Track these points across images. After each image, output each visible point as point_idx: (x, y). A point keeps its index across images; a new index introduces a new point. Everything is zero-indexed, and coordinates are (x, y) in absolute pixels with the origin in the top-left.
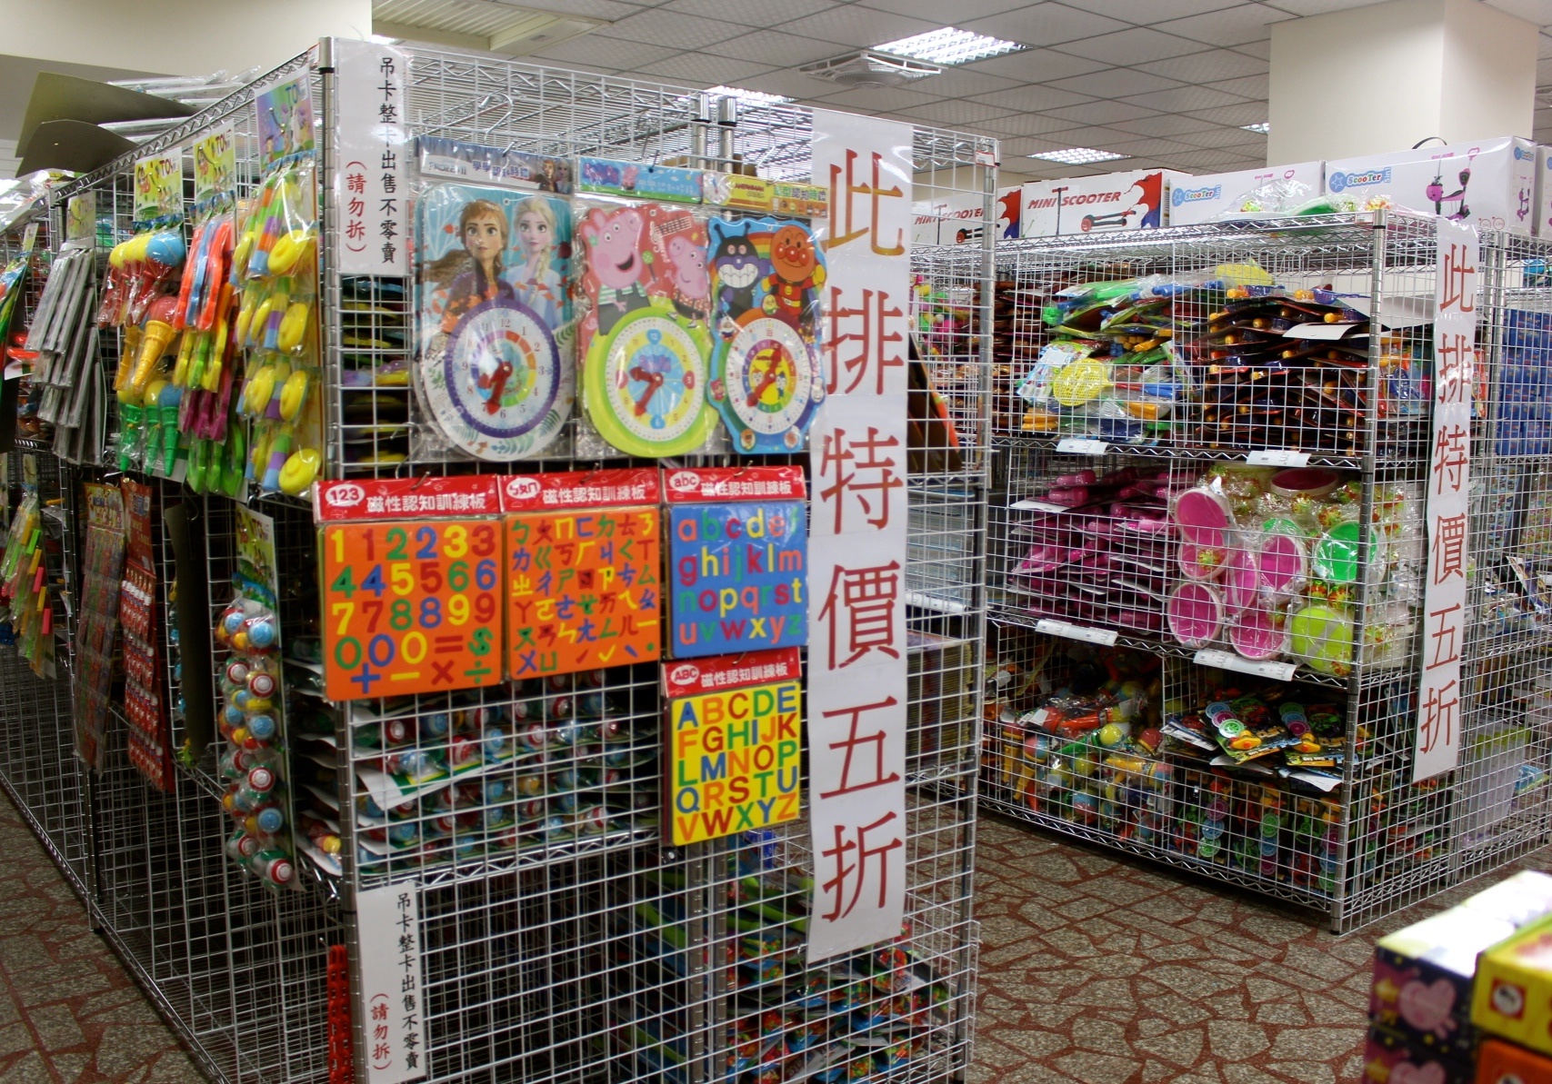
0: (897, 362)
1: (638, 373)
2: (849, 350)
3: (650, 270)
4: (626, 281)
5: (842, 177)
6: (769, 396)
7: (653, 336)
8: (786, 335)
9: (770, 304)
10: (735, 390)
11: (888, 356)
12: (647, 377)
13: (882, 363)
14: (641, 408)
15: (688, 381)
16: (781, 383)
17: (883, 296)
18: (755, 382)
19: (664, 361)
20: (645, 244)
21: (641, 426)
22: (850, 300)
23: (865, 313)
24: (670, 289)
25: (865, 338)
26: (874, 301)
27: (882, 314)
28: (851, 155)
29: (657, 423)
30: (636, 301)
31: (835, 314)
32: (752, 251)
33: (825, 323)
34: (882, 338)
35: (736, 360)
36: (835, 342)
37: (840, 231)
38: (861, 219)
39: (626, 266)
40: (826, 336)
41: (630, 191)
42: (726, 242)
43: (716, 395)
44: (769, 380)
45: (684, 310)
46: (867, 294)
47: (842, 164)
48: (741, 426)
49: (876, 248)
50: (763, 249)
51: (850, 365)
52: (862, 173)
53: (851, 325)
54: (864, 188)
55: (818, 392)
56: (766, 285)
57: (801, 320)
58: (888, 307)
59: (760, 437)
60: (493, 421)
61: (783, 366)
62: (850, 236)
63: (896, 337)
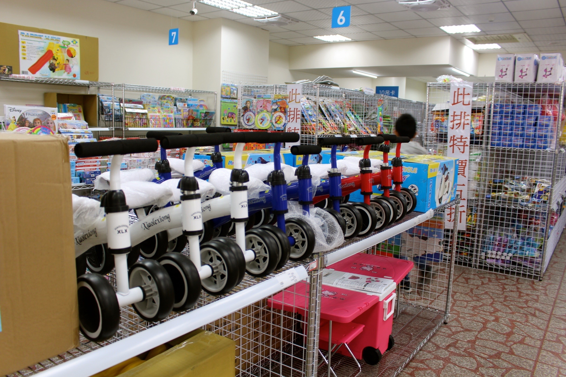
0: (299, 118)
1: (261, 119)
2: (292, 116)
3: (264, 107)
4: (261, 108)
5: (291, 93)
6: (279, 122)
7: (264, 115)
8: (282, 115)
9: (279, 110)
10: (274, 121)
11: (298, 117)
12: (263, 120)
13: (297, 118)
14: (261, 123)
15: (268, 120)
16: (280, 121)
17: (297, 109)
18: (276, 121)
19: (265, 118)
20: (264, 104)
21: (261, 125)
22: (292, 109)
23: (294, 111)
24: (266, 109)
25: (294, 115)
26: (296, 110)
27: (297, 111)
28: (293, 90)
29: (263, 125)
30: (262, 111)
31: (290, 111)
32: (277, 104)
33: (289, 113)
34: (297, 115)
35: (274, 118)
36: (290, 115)
37: (291, 100)
38: (294, 98)
39: (261, 107)
40: (289, 115)
41: (262, 98)
42: (273, 103)
43: (271, 122)
44: (278, 120)
45: (268, 111)
46: (295, 109)
47: (291, 91)
48: (274, 126)
49: (296, 102)
50: (279, 104)
51: (292, 118)
52: (294, 92)
53: (292, 113)
54: (294, 94)
55: (286, 122)
56: (279, 108)
57: (285, 112)
58: (298, 110)
59: (277, 128)
60: (248, 124)
61: (281, 118)
62: (292, 101)
63: (299, 115)
